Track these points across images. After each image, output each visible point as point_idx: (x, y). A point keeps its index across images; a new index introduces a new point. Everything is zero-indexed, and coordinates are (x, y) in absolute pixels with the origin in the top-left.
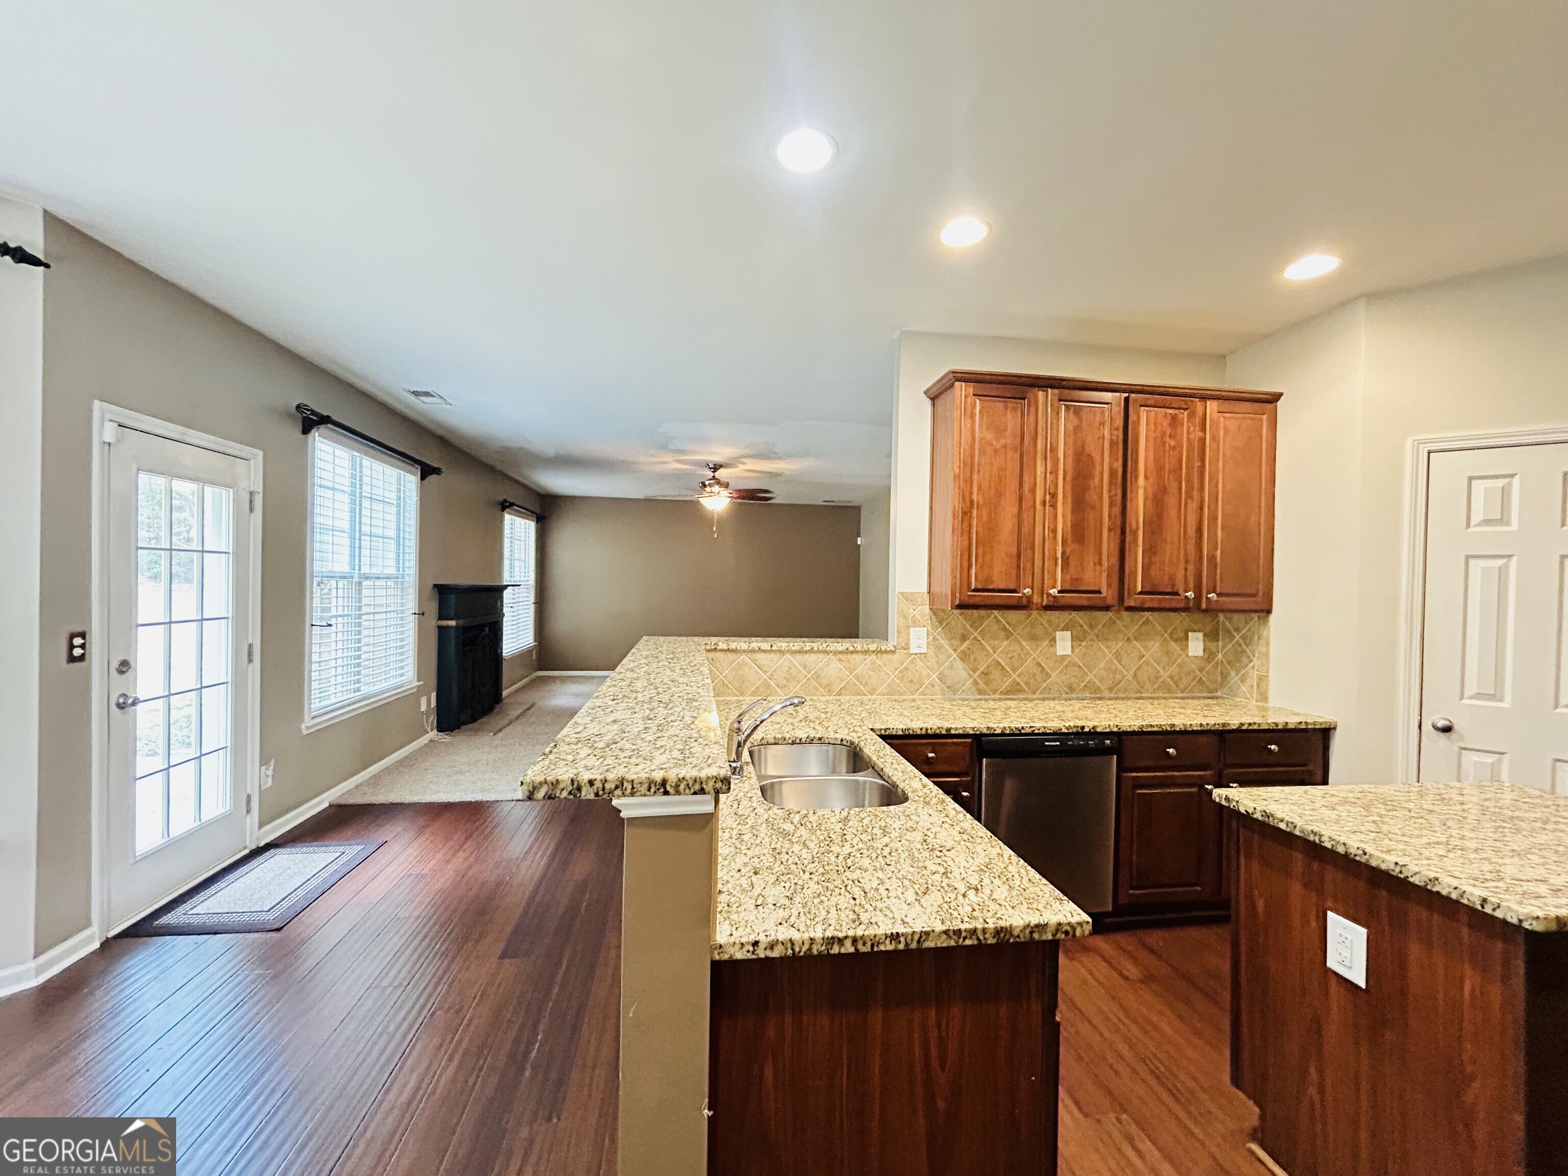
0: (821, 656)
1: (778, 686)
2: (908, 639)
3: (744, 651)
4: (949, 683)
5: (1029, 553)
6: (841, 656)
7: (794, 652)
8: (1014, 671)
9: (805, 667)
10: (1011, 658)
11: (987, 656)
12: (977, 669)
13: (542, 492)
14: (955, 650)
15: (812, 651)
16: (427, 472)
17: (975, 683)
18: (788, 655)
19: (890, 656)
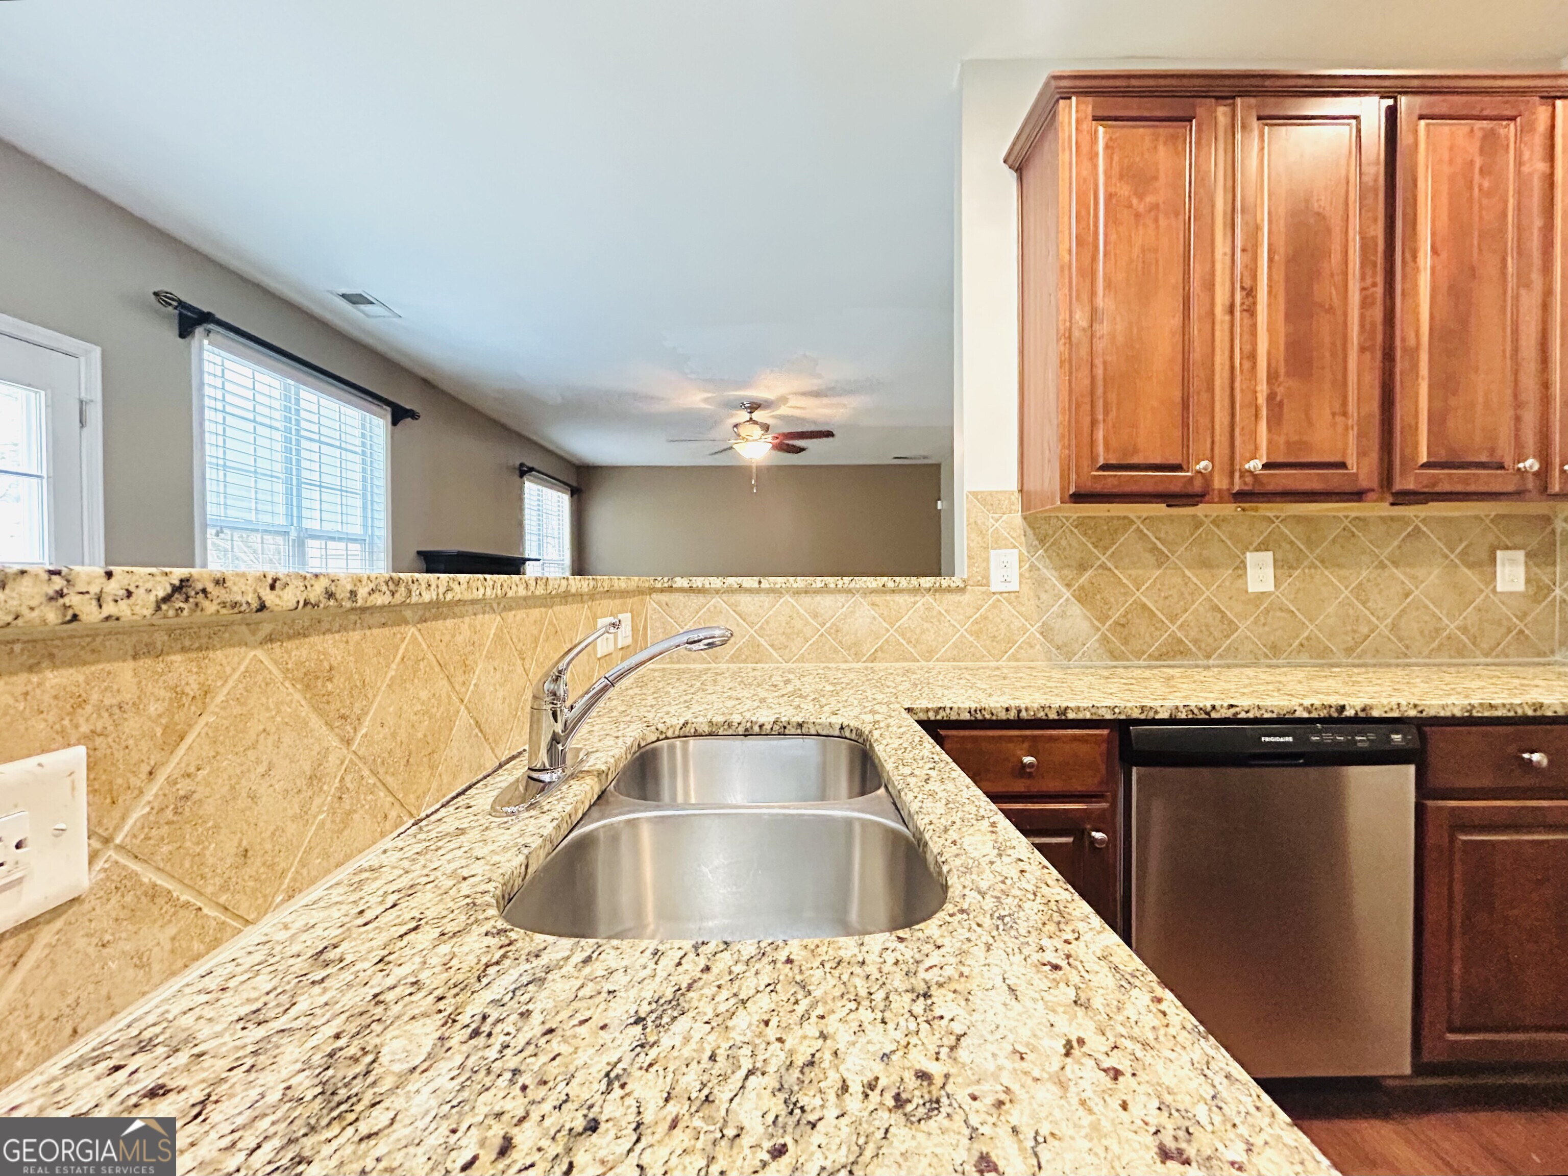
0: (841, 598)
1: (772, 646)
2: (987, 569)
3: (717, 591)
4: (1059, 640)
5: (1205, 397)
6: (876, 598)
7: (797, 592)
8: (1173, 618)
9: (815, 616)
10: (1166, 598)
11: (1125, 594)
12: (1108, 617)
13: (577, 462)
14: (1068, 586)
15: (825, 590)
16: (399, 415)
17: (1105, 639)
18: (787, 597)
19: (956, 597)
